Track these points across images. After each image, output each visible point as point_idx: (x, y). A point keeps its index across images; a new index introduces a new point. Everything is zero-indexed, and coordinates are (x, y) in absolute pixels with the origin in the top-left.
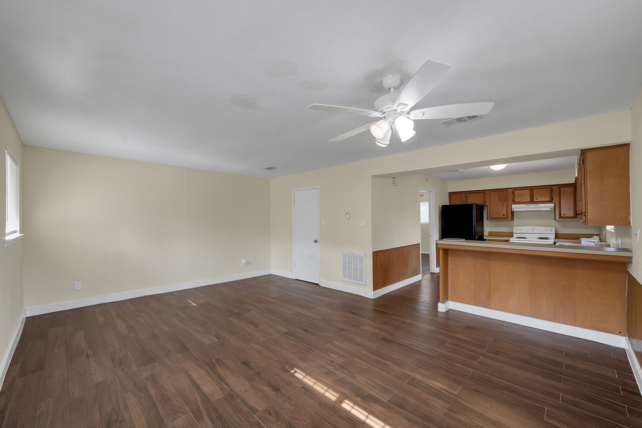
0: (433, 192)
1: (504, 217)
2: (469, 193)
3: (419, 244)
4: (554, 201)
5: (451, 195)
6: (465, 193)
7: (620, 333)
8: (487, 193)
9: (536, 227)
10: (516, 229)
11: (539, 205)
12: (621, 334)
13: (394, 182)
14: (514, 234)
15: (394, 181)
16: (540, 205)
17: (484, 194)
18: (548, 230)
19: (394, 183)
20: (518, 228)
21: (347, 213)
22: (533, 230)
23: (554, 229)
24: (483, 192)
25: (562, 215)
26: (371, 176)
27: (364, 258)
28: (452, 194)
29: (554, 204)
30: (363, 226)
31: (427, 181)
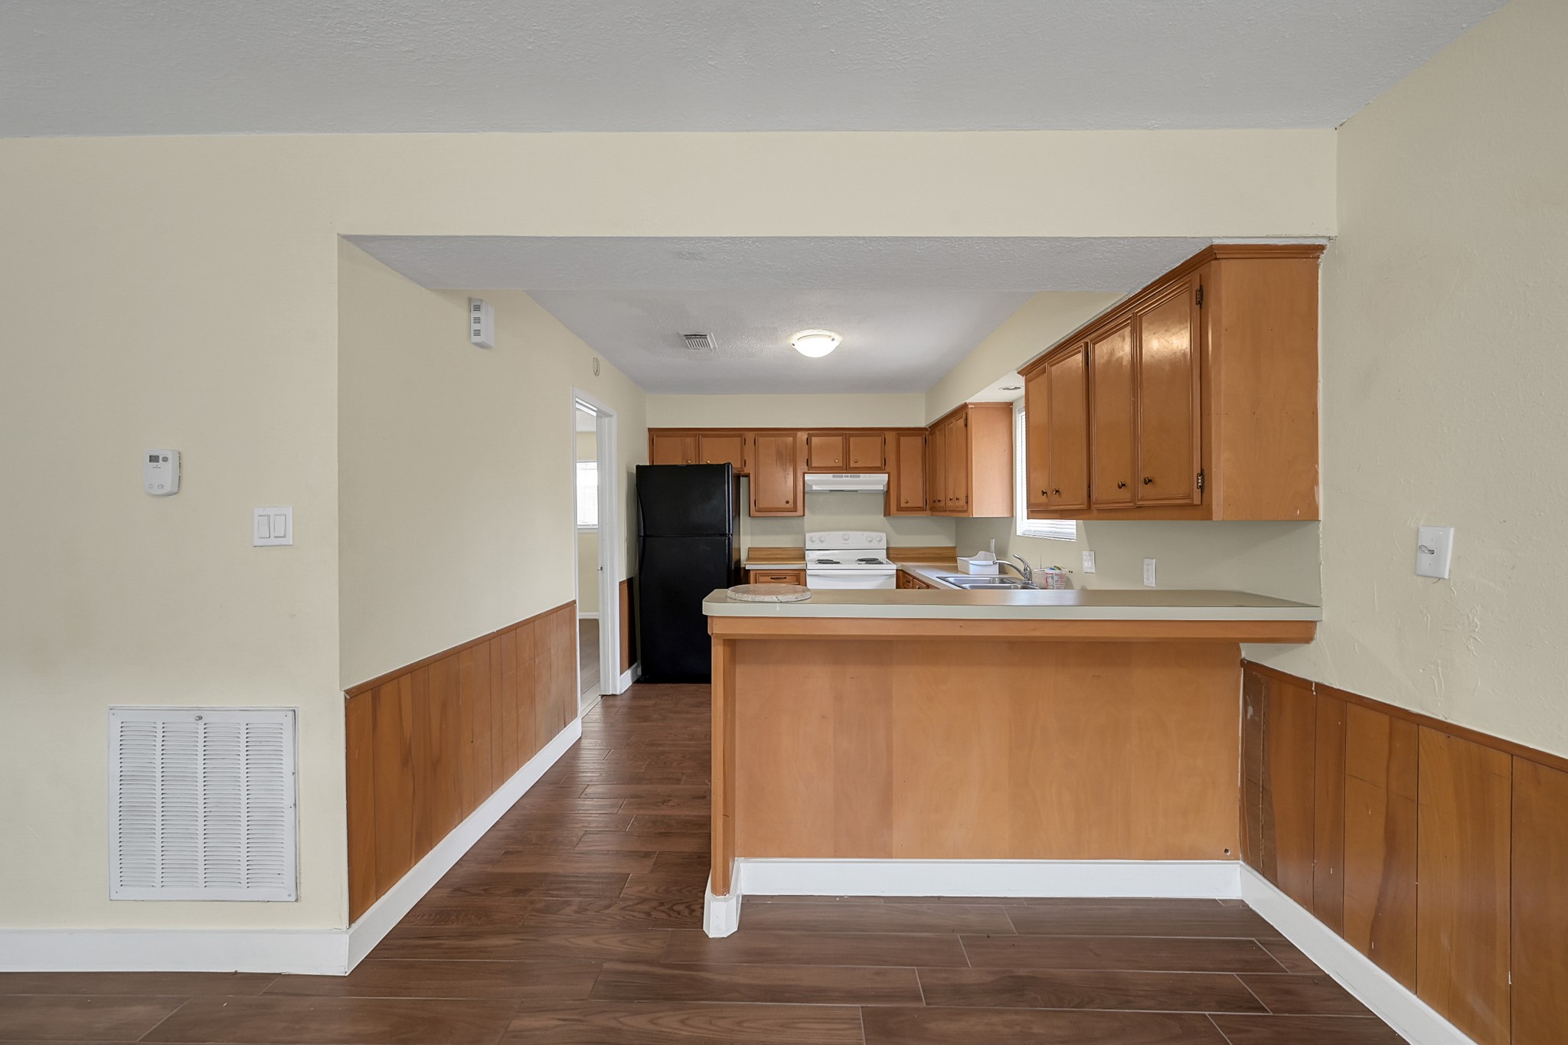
0: (611, 416)
1: (788, 506)
2: (704, 436)
3: (574, 602)
4: (887, 470)
5: (656, 435)
6: (695, 436)
7: (1226, 851)
8: (750, 436)
9: (851, 533)
10: (812, 540)
11: (859, 477)
12: (1229, 854)
13: (476, 326)
14: (807, 552)
15: (477, 320)
16: (864, 477)
17: (741, 440)
18: (874, 541)
19: (477, 333)
20: (816, 535)
21: (154, 459)
22: (846, 540)
23: (884, 536)
24: (740, 436)
25: (903, 505)
26: (335, 242)
27: (288, 734)
28: (658, 436)
29: (887, 475)
30: (278, 542)
31: (597, 373)
